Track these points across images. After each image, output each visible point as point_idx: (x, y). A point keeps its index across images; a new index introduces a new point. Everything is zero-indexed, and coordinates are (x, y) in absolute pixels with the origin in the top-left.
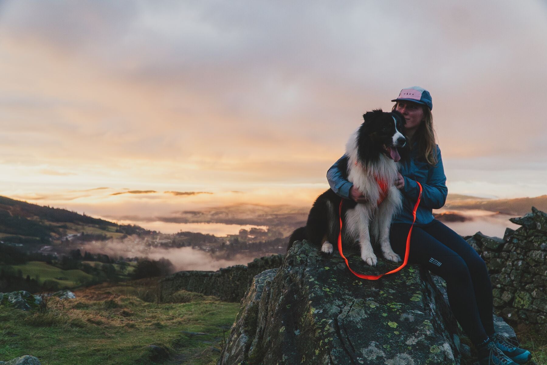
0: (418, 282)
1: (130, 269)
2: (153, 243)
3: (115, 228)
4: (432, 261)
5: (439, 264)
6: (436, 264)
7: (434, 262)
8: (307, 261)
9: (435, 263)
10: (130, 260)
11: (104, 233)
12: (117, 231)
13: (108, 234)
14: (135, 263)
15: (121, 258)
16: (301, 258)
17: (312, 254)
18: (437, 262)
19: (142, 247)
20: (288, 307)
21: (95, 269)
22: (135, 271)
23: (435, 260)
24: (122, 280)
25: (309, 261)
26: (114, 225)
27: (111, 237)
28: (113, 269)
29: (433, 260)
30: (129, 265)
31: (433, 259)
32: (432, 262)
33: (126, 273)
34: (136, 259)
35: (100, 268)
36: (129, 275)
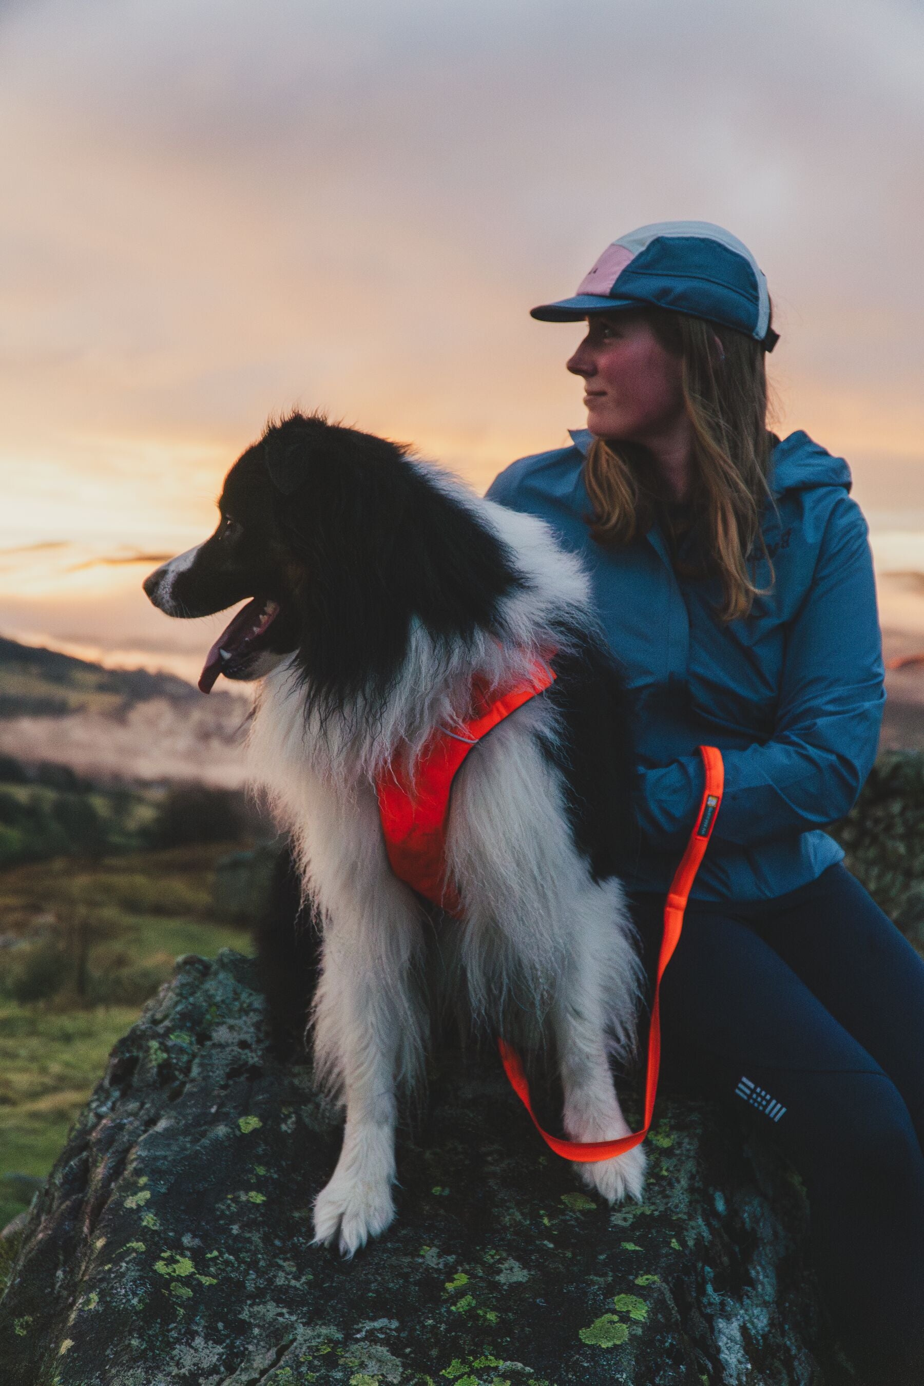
0: (677, 1206)
1: (144, 814)
2: (220, 728)
3: (91, 678)
4: (748, 1092)
5: (777, 1110)
6: (765, 1107)
7: (755, 1100)
8: (187, 1070)
9: (760, 1104)
10: (145, 784)
11: (57, 692)
12: (102, 688)
13: (74, 698)
14: (157, 794)
15: (117, 777)
16: (165, 1055)
17: (231, 1028)
18: (769, 1102)
19: (184, 741)
20: (22, 1326)
21: (31, 812)
22: (158, 821)
23: (758, 1090)
24: (117, 851)
25: (195, 1071)
26: (93, 667)
27: (81, 709)
28: (90, 815)
29: (748, 1087)
30: (140, 800)
31: (752, 1086)
32: (745, 1097)
33: (132, 825)
34: (164, 782)
35: (47, 807)
36: (144, 832)
